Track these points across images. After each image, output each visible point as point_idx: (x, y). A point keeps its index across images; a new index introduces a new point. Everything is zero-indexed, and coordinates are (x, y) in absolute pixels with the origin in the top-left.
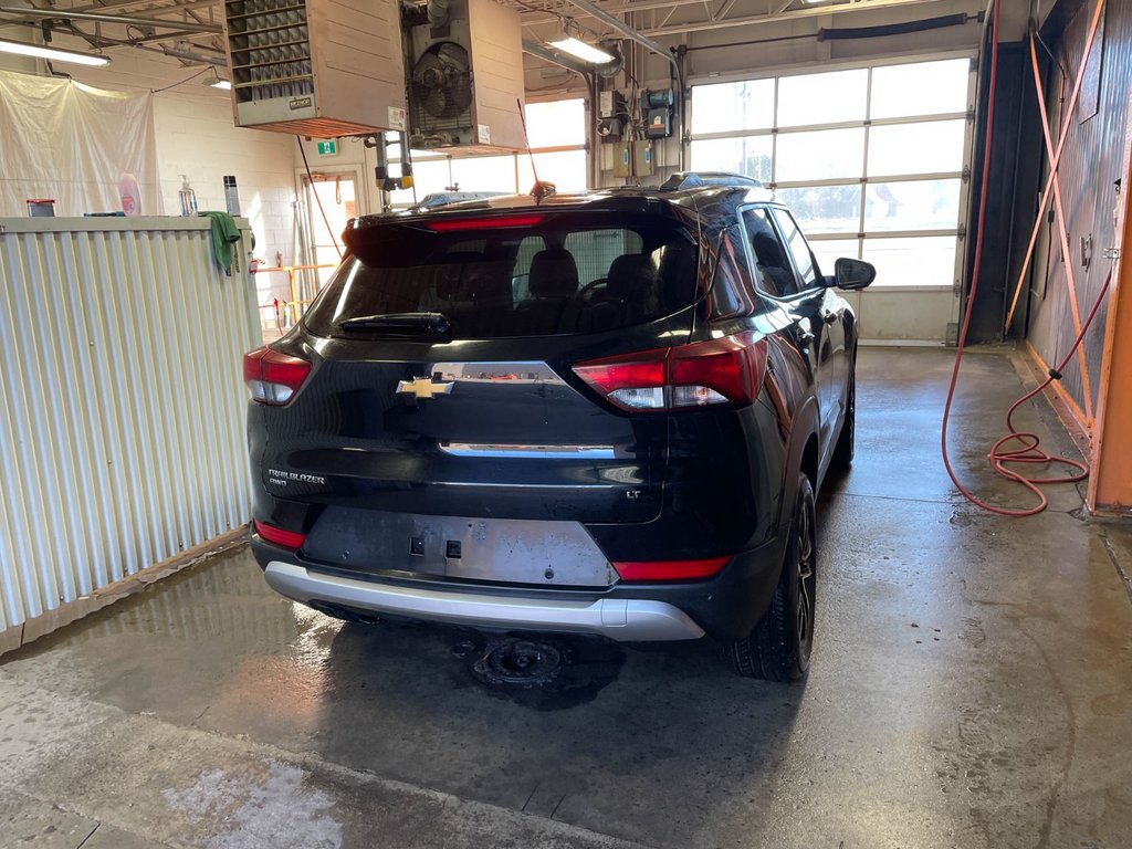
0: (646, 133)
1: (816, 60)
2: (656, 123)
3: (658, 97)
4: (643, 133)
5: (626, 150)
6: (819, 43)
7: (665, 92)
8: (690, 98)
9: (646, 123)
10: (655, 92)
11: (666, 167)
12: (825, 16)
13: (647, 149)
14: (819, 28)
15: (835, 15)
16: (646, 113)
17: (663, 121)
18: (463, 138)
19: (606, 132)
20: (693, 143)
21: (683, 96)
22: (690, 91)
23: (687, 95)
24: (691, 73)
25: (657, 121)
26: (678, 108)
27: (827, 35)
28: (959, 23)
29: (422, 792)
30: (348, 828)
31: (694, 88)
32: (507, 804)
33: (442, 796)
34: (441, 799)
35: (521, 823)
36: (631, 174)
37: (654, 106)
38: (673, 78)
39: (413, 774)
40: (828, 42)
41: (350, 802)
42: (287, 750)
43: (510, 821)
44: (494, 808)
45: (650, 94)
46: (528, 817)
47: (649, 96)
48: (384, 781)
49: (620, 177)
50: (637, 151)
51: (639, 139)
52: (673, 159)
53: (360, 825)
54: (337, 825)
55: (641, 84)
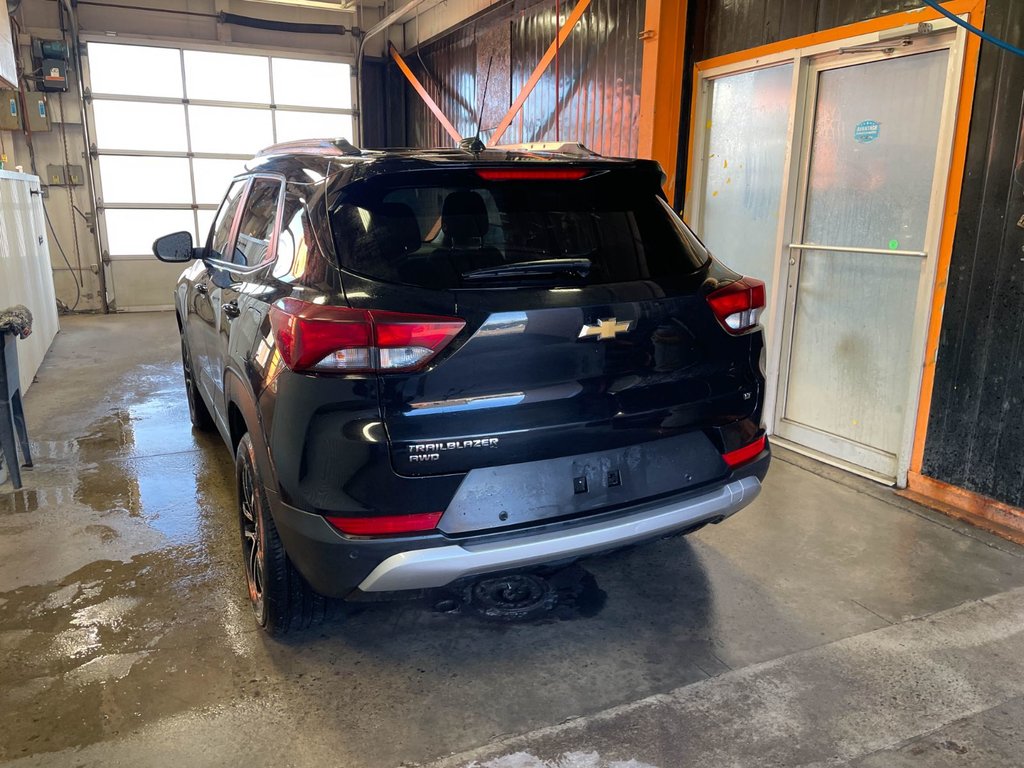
0: (38, 84)
1: (217, 40)
2: (53, 74)
3: (56, 48)
4: (32, 83)
5: (11, 101)
6: (219, 25)
7: (61, 43)
8: (86, 54)
10: (49, 42)
11: (62, 124)
13: (41, 102)
14: (218, 10)
16: (39, 61)
17: (61, 74)
20: (94, 101)
21: (80, 51)
22: (85, 46)
23: (82, 51)
24: (81, 28)
25: (55, 73)
26: (75, 61)
27: (228, 18)
28: (342, 33)
29: (634, 706)
30: (642, 759)
31: (89, 44)
32: (696, 679)
33: (651, 700)
34: (655, 702)
35: (724, 682)
36: (21, 128)
37: (47, 56)
38: (63, 30)
39: (604, 700)
40: (228, 25)
41: (604, 745)
42: (473, 747)
43: (718, 686)
44: (695, 685)
45: (44, 42)
46: (721, 677)
47: (42, 44)
48: (597, 717)
49: (6, 130)
50: (28, 102)
51: (26, 90)
52: (73, 116)
53: (645, 751)
54: (633, 762)
55: (23, 28)
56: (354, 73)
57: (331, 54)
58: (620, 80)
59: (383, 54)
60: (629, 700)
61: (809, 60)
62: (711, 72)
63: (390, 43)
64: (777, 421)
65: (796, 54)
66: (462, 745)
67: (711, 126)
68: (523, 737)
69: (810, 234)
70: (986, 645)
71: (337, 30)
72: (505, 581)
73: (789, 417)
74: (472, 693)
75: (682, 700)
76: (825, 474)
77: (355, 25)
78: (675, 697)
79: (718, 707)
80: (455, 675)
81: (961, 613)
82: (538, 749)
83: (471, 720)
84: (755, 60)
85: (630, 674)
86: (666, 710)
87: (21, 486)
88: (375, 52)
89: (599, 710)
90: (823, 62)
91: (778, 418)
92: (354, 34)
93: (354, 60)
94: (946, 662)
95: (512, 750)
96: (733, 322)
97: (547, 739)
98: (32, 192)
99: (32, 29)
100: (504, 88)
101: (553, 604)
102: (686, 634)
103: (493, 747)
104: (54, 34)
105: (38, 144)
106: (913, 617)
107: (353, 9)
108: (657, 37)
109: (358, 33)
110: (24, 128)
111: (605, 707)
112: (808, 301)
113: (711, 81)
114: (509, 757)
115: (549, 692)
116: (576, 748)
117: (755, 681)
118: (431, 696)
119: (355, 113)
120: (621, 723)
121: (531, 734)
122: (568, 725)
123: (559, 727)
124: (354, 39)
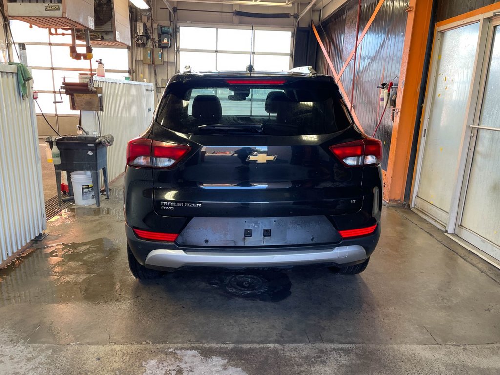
0: (159, 45)
1: (233, 23)
2: (164, 41)
3: (166, 29)
4: (157, 45)
5: (149, 52)
6: (234, 16)
7: (169, 27)
8: (179, 32)
9: (160, 41)
10: (164, 27)
11: (167, 62)
12: (236, 5)
13: (160, 53)
14: (234, 10)
15: (241, 6)
16: (159, 35)
17: (168, 41)
18: (105, 37)
19: (140, 42)
20: (180, 52)
21: (176, 30)
22: (179, 28)
23: (177, 30)
24: (178, 20)
25: (165, 40)
26: (174, 35)
27: (238, 13)
28: (289, 17)
29: (261, 346)
30: (245, 369)
31: (180, 27)
32: (301, 342)
33: (272, 345)
34: (272, 347)
35: (315, 347)
36: (152, 63)
37: (163, 33)
38: (171, 22)
39: (250, 340)
40: (238, 16)
41: (233, 358)
42: (177, 343)
43: (309, 348)
44: (299, 344)
45: (162, 27)
46: (315, 345)
47: (161, 28)
48: (240, 345)
49: (146, 64)
50: (155, 53)
51: (155, 47)
52: (172, 59)
53: (249, 366)
54: (239, 369)
55: (155, 21)
56: (293, 35)
57: (282, 27)
58: (402, 34)
59: (309, 26)
60: (261, 342)
61: (490, 19)
62: (442, 28)
63: (312, 20)
64: (457, 226)
65: (482, 17)
66: (174, 341)
67: (441, 58)
68: (201, 345)
69: (483, 121)
70: (488, 369)
71: (287, 16)
72: (249, 278)
73: (463, 225)
74: (195, 321)
75: (285, 350)
76: (469, 260)
77: (296, 13)
78: (284, 347)
79: (301, 358)
80: (195, 312)
81: (487, 348)
82: (203, 351)
83: (186, 332)
84: (462, 21)
85: (271, 331)
86: (275, 352)
87: (99, 206)
88: (304, 25)
89: (243, 343)
90: (496, 21)
91: (457, 225)
92: (294, 17)
93: (293, 29)
94: (453, 371)
95: (192, 348)
96: (350, 161)
97: (210, 349)
98: (146, 90)
99: (159, 22)
100: (354, 40)
101: (262, 293)
102: (315, 321)
103: (185, 345)
104: (166, 23)
105: (158, 70)
106: (454, 344)
107: (291, 5)
108: (414, 10)
109: (296, 16)
110: (153, 64)
111: (247, 342)
112: (479, 159)
113: (443, 33)
114: (189, 351)
115: (228, 329)
116: (219, 356)
117: (330, 351)
118: (178, 318)
119: (291, 55)
120: (248, 352)
121: (205, 344)
122: (224, 345)
123: (220, 345)
124: (295, 19)
